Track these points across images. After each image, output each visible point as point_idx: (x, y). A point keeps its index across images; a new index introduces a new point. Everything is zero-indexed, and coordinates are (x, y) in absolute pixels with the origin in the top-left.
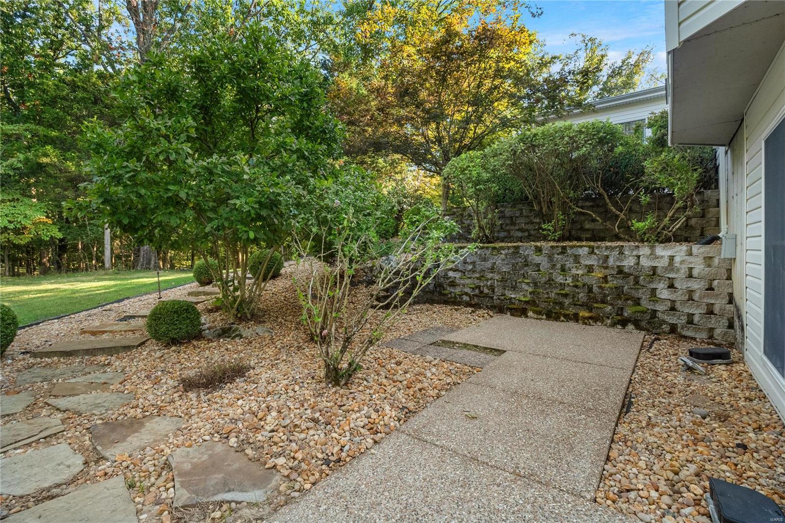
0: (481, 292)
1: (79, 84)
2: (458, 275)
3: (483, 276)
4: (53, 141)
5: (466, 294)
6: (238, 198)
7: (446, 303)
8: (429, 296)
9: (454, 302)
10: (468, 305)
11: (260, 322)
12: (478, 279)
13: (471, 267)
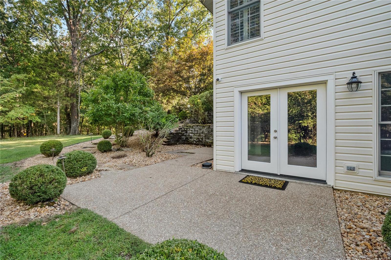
0: (199, 140)
1: (49, 59)
2: (193, 135)
3: (200, 135)
4: (37, 82)
5: (195, 141)
6: (125, 113)
7: (189, 144)
8: (184, 142)
9: (191, 143)
10: (195, 144)
11: (128, 147)
12: (198, 136)
13: (196, 132)
